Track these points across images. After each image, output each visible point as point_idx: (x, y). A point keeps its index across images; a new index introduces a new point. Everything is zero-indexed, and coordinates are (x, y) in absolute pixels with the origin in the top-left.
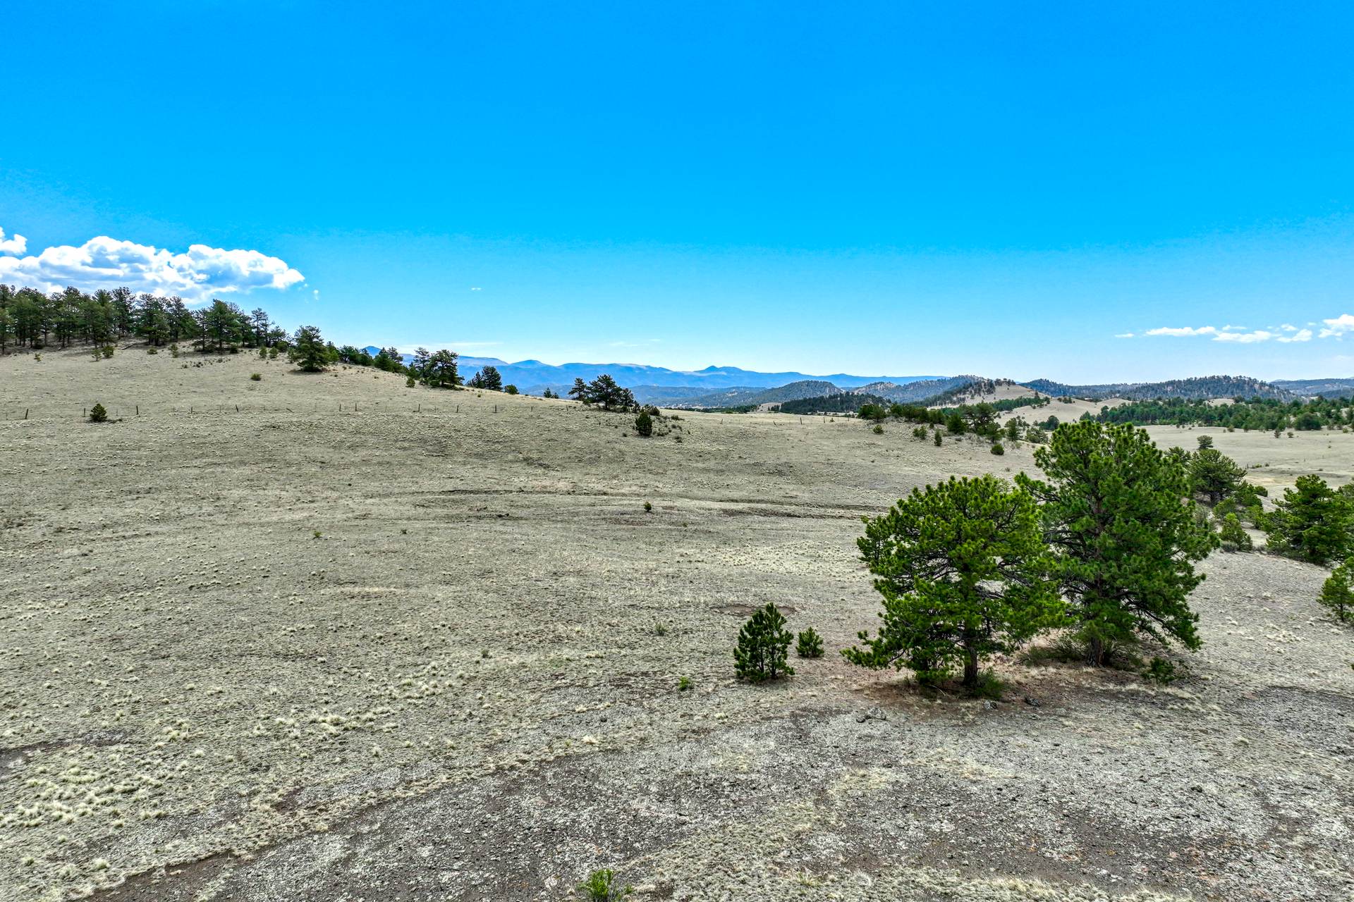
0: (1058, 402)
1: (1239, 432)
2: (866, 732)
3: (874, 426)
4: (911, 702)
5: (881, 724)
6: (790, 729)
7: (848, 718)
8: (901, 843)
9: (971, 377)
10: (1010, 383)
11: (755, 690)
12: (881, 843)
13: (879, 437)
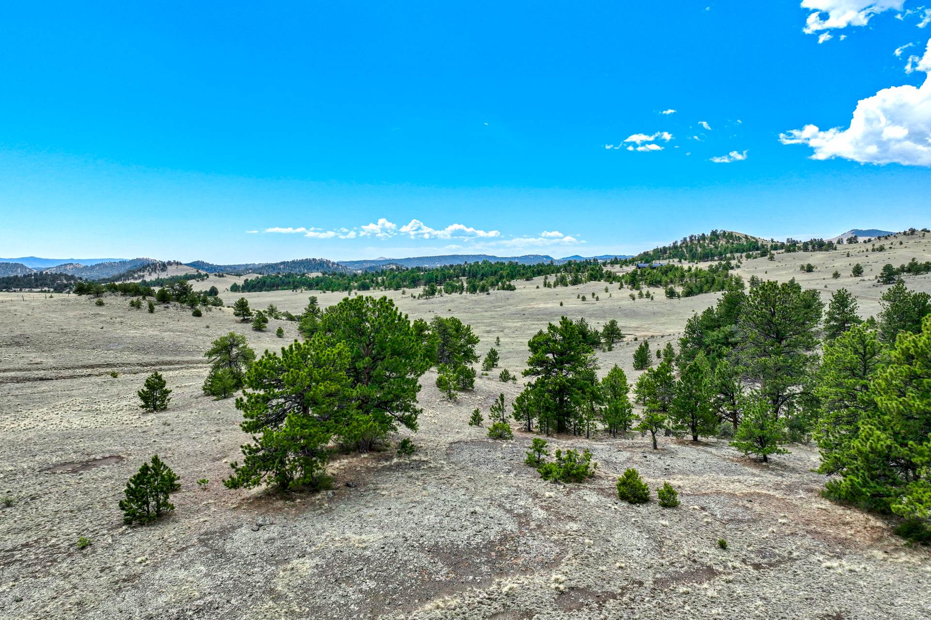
0: (214, 277)
1: (329, 293)
2: (266, 536)
3: (96, 300)
4: (279, 506)
5: (272, 528)
6: (207, 552)
7: (244, 530)
8: (352, 606)
9: (146, 259)
10: (178, 264)
11: (150, 530)
12: (340, 612)
13: (101, 308)
